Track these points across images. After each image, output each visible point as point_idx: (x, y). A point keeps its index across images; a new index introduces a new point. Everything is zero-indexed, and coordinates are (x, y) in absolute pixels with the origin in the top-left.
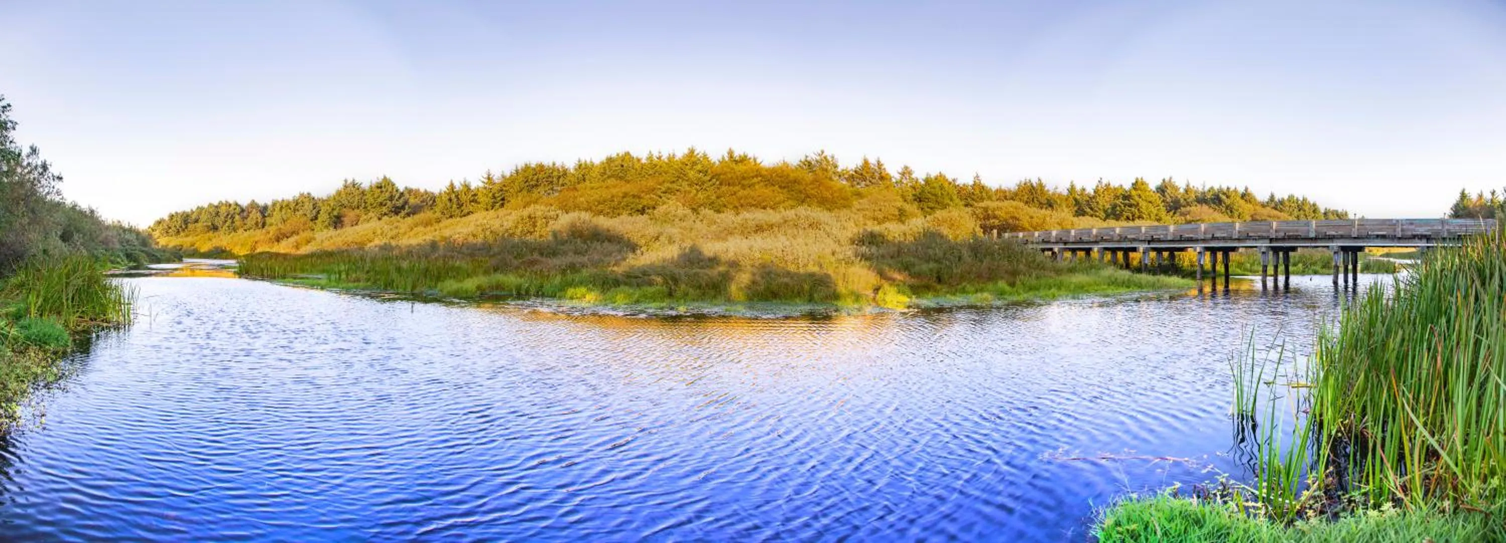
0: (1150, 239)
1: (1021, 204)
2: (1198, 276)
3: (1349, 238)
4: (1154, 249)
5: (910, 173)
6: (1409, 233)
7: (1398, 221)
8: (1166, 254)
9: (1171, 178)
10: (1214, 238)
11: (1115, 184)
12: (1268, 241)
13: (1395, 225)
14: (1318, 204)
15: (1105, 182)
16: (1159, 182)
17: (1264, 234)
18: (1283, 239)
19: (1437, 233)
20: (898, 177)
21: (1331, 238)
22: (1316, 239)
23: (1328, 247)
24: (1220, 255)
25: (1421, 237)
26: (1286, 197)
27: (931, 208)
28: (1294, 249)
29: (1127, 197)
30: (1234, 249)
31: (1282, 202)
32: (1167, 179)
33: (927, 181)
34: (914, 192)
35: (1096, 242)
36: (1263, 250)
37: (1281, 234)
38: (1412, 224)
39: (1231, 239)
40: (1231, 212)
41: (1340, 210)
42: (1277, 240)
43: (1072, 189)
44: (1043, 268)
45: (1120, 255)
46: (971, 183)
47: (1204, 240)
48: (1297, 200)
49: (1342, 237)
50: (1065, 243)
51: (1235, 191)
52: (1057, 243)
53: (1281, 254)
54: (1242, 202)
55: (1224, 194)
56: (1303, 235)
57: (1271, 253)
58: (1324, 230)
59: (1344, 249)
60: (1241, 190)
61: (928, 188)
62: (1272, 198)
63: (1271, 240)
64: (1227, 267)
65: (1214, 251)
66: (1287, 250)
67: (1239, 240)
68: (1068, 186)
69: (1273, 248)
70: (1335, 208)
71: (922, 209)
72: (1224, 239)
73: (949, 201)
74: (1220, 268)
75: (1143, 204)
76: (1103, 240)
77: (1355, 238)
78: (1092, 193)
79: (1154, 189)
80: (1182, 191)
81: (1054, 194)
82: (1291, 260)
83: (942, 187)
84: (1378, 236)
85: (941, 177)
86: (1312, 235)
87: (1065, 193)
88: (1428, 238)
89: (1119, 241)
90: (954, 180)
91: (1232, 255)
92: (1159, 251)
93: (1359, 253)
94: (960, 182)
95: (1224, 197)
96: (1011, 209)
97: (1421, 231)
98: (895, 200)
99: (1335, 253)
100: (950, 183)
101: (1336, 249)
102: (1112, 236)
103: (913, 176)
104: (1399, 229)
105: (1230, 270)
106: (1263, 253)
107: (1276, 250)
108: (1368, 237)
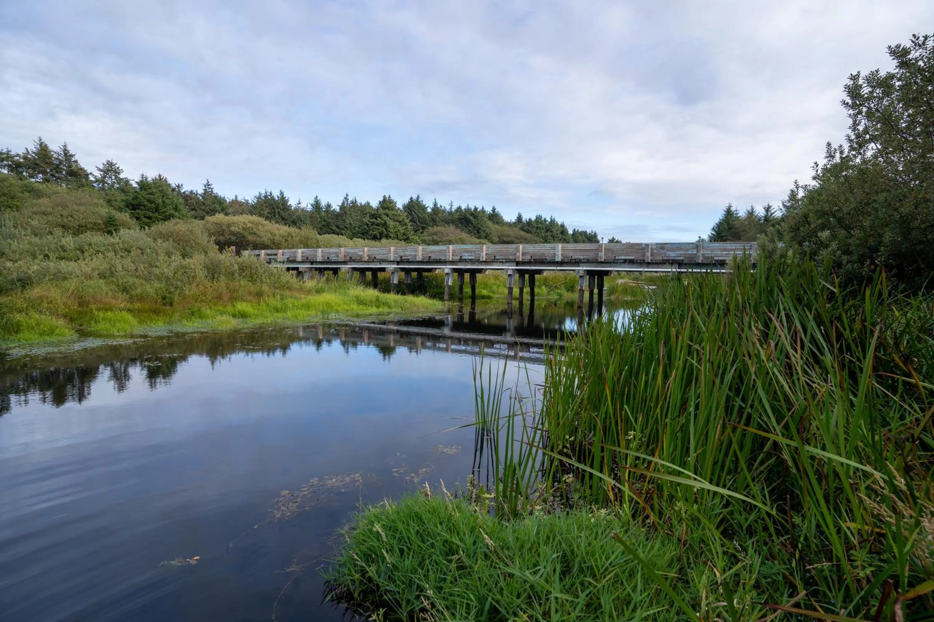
0: (399, 259)
1: (262, 220)
2: (446, 297)
3: (597, 262)
4: (402, 269)
5: (117, 172)
6: (660, 258)
7: (647, 245)
8: (414, 274)
9: (418, 197)
10: (461, 261)
11: (362, 201)
12: (515, 264)
13: (644, 249)
14: (566, 225)
15: (350, 199)
16: (406, 201)
17: (511, 257)
18: (529, 263)
19: (693, 257)
20: (98, 174)
21: (577, 262)
22: (561, 263)
23: (574, 270)
24: (467, 276)
25: (673, 262)
26: (533, 218)
27: (150, 218)
28: (539, 272)
29: (375, 215)
30: (480, 271)
31: (529, 223)
32: (415, 198)
33: (143, 184)
34: (124, 198)
35: (345, 263)
36: (510, 272)
37: (528, 258)
38: (663, 248)
39: (479, 262)
40: (478, 232)
41: (589, 231)
42: (523, 263)
43: (317, 205)
44: (290, 289)
45: (369, 274)
46: (201, 191)
47: (452, 262)
48: (545, 220)
49: (588, 262)
50: (312, 263)
51: (483, 211)
52: (303, 262)
53: (527, 276)
54: (489, 223)
55: (472, 214)
56: (549, 258)
57: (517, 276)
58: (571, 254)
59: (589, 273)
60: (489, 210)
61: (143, 193)
62: (519, 218)
63: (518, 263)
64: (473, 288)
65: (461, 272)
66: (532, 273)
67: (486, 262)
68: (312, 201)
69: (519, 271)
70: (584, 230)
71: (137, 219)
72: (472, 261)
73: (173, 212)
74: (467, 290)
75: (391, 223)
76: (352, 260)
77: (602, 262)
78: (338, 209)
79: (401, 208)
80: (429, 210)
81: (297, 210)
82: (537, 283)
83: (164, 195)
84: (625, 261)
85: (160, 183)
86: (559, 259)
87: (309, 208)
88: (680, 264)
89: (368, 262)
90: (178, 186)
91: (479, 276)
92: (408, 271)
93: (605, 278)
94: (186, 188)
95: (471, 218)
96: (249, 225)
97: (672, 255)
98: (96, 205)
99: (581, 277)
100: (174, 190)
101: (581, 273)
102: (361, 257)
103: (122, 176)
104: (649, 254)
105: (477, 291)
106: (510, 275)
107: (522, 273)
108: (615, 262)
